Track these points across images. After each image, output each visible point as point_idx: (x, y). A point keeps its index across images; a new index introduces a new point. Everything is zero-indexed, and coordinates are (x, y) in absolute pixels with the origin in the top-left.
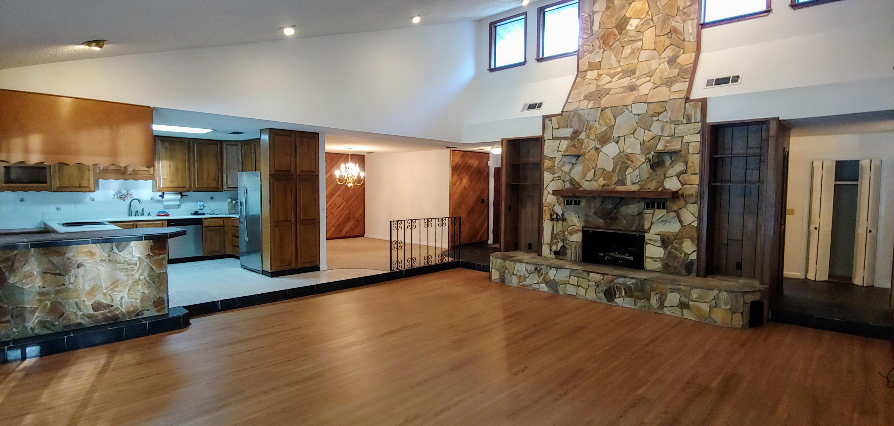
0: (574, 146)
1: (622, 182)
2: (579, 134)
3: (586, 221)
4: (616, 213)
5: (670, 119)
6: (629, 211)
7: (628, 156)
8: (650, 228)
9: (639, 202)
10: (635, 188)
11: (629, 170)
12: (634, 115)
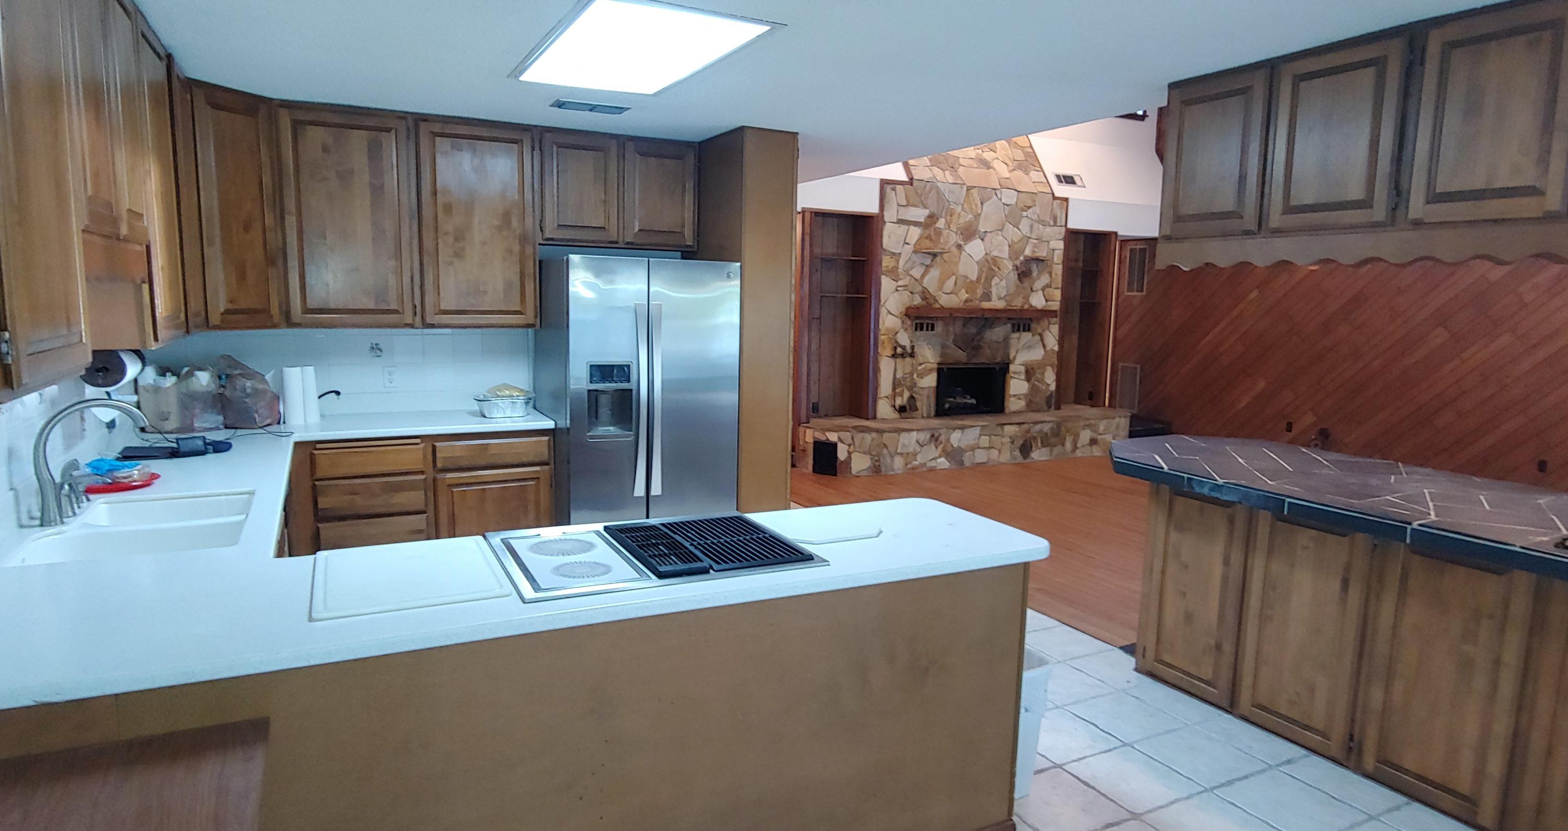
0: (928, 237)
1: (987, 296)
2: (935, 219)
3: (942, 355)
4: (979, 341)
5: (1038, 216)
6: (994, 337)
7: (994, 259)
8: (1014, 358)
9: (1005, 324)
10: (1001, 305)
11: (996, 280)
12: (1004, 204)
